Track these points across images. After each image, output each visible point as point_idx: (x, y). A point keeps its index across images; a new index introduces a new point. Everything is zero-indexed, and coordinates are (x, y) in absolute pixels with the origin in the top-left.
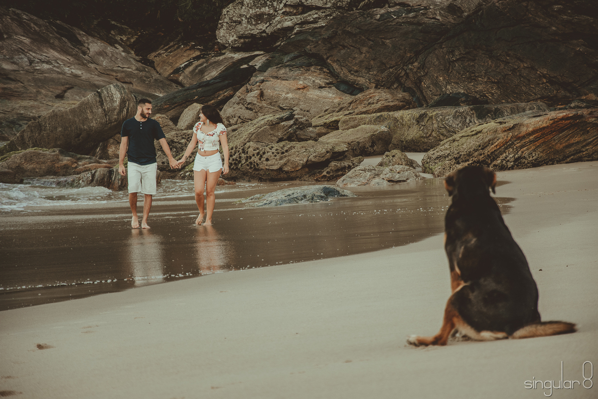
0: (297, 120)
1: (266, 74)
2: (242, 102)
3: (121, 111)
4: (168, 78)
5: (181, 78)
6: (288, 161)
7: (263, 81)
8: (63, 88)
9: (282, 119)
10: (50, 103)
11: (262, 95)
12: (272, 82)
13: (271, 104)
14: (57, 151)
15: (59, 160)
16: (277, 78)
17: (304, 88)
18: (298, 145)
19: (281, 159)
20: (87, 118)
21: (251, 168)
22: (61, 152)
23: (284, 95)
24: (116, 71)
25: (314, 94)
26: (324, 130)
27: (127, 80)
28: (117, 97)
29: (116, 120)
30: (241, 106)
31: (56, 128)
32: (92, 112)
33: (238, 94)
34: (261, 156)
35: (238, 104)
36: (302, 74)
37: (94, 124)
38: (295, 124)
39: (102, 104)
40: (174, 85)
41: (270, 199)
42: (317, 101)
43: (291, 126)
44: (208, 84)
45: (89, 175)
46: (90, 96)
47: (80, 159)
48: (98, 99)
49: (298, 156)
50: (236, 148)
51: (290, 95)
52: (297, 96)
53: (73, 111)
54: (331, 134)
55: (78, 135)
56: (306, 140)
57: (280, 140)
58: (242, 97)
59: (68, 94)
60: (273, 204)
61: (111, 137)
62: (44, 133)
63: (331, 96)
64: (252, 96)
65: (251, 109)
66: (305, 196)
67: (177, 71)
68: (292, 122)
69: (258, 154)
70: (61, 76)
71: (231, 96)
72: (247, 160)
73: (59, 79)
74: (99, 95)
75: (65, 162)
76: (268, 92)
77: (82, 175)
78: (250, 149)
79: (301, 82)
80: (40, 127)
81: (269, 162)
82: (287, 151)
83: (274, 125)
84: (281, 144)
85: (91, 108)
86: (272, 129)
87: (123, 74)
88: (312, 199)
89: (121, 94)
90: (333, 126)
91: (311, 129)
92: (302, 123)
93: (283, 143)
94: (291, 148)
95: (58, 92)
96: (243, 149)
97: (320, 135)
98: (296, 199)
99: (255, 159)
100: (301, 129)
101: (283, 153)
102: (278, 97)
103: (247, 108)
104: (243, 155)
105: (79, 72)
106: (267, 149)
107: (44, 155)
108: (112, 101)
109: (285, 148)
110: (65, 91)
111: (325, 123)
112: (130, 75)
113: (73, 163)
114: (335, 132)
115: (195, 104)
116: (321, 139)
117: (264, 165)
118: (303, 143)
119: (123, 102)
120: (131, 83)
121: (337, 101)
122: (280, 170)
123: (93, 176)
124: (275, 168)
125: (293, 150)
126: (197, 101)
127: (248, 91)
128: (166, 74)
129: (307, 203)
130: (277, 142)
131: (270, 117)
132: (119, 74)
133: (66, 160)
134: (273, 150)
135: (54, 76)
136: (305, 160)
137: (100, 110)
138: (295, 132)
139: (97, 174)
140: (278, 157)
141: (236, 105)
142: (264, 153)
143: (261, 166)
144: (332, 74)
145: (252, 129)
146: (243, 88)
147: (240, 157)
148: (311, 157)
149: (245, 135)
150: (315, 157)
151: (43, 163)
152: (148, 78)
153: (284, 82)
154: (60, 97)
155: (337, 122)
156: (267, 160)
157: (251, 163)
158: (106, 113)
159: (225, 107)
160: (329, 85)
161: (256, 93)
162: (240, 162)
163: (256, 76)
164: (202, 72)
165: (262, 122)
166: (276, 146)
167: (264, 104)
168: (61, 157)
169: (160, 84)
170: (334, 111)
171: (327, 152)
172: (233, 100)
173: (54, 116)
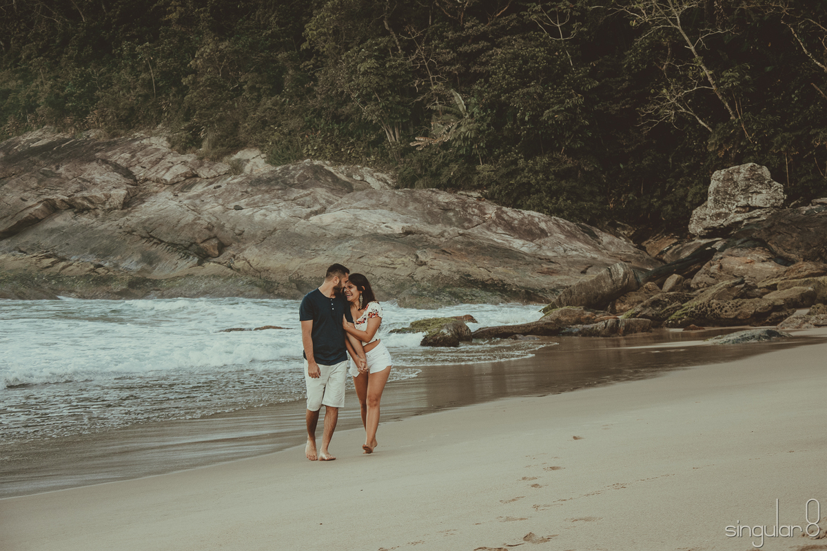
0: (746, 283)
1: (723, 253)
2: (707, 272)
3: (624, 280)
4: (656, 258)
5: (664, 257)
6: (741, 312)
7: (721, 258)
8: (585, 267)
9: (736, 284)
10: (577, 277)
11: (721, 267)
12: (728, 259)
13: (727, 273)
14: (582, 308)
15: (583, 314)
16: (731, 255)
17: (751, 262)
18: (748, 301)
19: (736, 311)
20: (601, 286)
21: (714, 317)
22: (585, 309)
23: (737, 267)
24: (620, 255)
25: (758, 266)
26: (766, 291)
27: (628, 260)
28: (621, 271)
29: (620, 287)
30: (706, 275)
31: (581, 293)
32: (605, 282)
33: (704, 267)
34: (722, 309)
35: (704, 274)
36: (750, 252)
37: (606, 290)
38: (745, 286)
39: (611, 277)
40: (660, 262)
41: (729, 338)
42: (761, 271)
43: (742, 288)
44: (683, 261)
45: (603, 324)
46: (603, 271)
47: (597, 313)
48: (609, 273)
49: (748, 309)
50: (704, 303)
51: (741, 267)
52: (746, 268)
53: (592, 281)
54: (772, 293)
55: (596, 297)
56: (754, 297)
57: (735, 298)
58: (707, 269)
59: (588, 271)
60: (731, 342)
61: (617, 298)
62: (574, 297)
63: (771, 267)
64: (714, 269)
65: (713, 277)
66: (754, 336)
67: (662, 253)
68: (743, 285)
69: (719, 308)
70: (584, 259)
71: (700, 269)
72: (711, 312)
73: (583, 261)
74: (610, 270)
75: (587, 315)
76: (726, 265)
77: (599, 323)
78: (714, 304)
79: (749, 258)
80: (571, 293)
81: (727, 313)
82: (740, 305)
83: (730, 288)
84: (736, 301)
85: (604, 279)
86: (729, 290)
87: (625, 256)
88: (759, 338)
89: (624, 269)
90: (773, 288)
91: (757, 290)
92: (750, 286)
93: (737, 300)
94: (743, 303)
95: (582, 269)
96: (709, 305)
97: (764, 294)
98: (748, 339)
99: (718, 311)
100: (750, 290)
101: (737, 307)
102: (733, 268)
103: (711, 277)
104: (708, 308)
105: (596, 256)
106: (726, 304)
107: (574, 311)
108: (618, 274)
109: (739, 304)
110: (587, 269)
111: (767, 286)
112: (630, 256)
113: (593, 316)
114: (775, 292)
115: (674, 275)
116: (764, 297)
117: (724, 315)
118: (751, 300)
119: (625, 274)
120: (630, 262)
121: (775, 270)
122: (736, 318)
123: (606, 324)
124: (732, 317)
125: (744, 305)
126: (676, 273)
127: (711, 265)
128: (654, 255)
129: (756, 341)
130: (733, 299)
131: (727, 282)
132: (622, 257)
133: (588, 314)
134: (730, 305)
135: (580, 259)
136: (753, 311)
137: (610, 280)
138: (745, 292)
139: (609, 323)
140: (733, 309)
141: (703, 275)
142: (724, 307)
143: (721, 316)
144: (771, 252)
145: (714, 291)
146: (708, 263)
147: (707, 310)
148: (758, 309)
149: (710, 295)
150: (760, 309)
151: (573, 316)
152: (642, 258)
153: (736, 258)
154: (584, 272)
155: (776, 285)
156: (726, 311)
157: (714, 314)
158: (614, 282)
159: (695, 276)
160: (769, 259)
161: (717, 266)
162: (707, 313)
163: (717, 255)
164: (679, 253)
165: (722, 286)
166: (732, 302)
167: (723, 273)
168: (585, 312)
169: (650, 262)
170: (773, 277)
171: (769, 306)
172: (700, 271)
173: (580, 285)
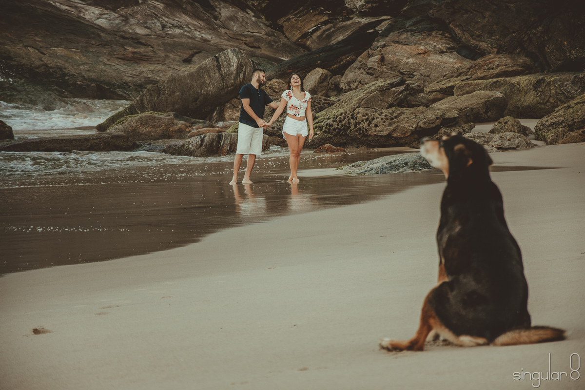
0: (408, 85)
1: (387, 39)
2: (363, 66)
3: (238, 75)
4: (296, 43)
5: (308, 43)
6: (397, 127)
7: (384, 46)
8: (190, 52)
9: (392, 85)
10: (177, 68)
11: (382, 60)
12: (393, 47)
13: (391, 69)
14: (172, 114)
15: (174, 124)
16: (398, 42)
17: (425, 53)
18: (408, 111)
19: (390, 125)
20: (204, 82)
21: (360, 134)
22: (176, 116)
23: (404, 59)
24: (245, 36)
25: (434, 59)
26: (439, 96)
27: (256, 44)
28: (234, 61)
29: (232, 85)
30: (362, 70)
31: (174, 92)
32: (209, 76)
33: (360, 58)
34: (370, 122)
35: (359, 69)
36: (424, 39)
37: (211, 89)
38: (406, 89)
39: (219, 69)
40: (302, 50)
41: (371, 166)
42: (438, 66)
43: (401, 92)
44: (332, 48)
45: (199, 139)
46: (208, 62)
47: (193, 124)
48: (215, 63)
49: (407, 122)
50: (345, 113)
51: (411, 60)
52: (418, 61)
53: (191, 75)
54: (445, 100)
55: (196, 100)
56: (417, 106)
57: (390, 106)
58: (364, 61)
59: (195, 59)
60: (374, 171)
61: (228, 102)
62: (163, 97)
63: (451, 61)
64: (373, 61)
65: (371, 74)
66: (406, 164)
67: (306, 36)
68: (402, 88)
69: (367, 120)
70: (190, 41)
71: (353, 61)
72: (355, 126)
73: (188, 43)
74: (217, 59)
75: (179, 126)
76: (389, 57)
77: (192, 139)
78: (360, 115)
79: (422, 47)
80: (158, 91)
81: (378, 128)
82: (396, 117)
83: (384, 91)
84: (391, 110)
85: (208, 72)
86: (382, 95)
87: (252, 39)
88: (414, 166)
89: (238, 58)
90: (448, 92)
91: (422, 95)
92: (413, 89)
93: (393, 109)
94: (400, 114)
95: (186, 56)
96: (352, 115)
97: (435, 101)
98: (397, 167)
99: (364, 125)
100: (412, 95)
101: (392, 119)
102: (399, 61)
103: (368, 73)
104: (352, 121)
105: (209, 37)
106: (377, 115)
107: (159, 119)
108: (229, 65)
109: (395, 114)
110: (193, 56)
111: (441, 89)
112: (258, 39)
113: (187, 127)
114: (450, 98)
115: (317, 69)
116: (435, 105)
117: (373, 131)
118: (413, 110)
119: (240, 66)
120: (259, 48)
121: (457, 66)
122: (389, 136)
123: (202, 140)
124: (384, 134)
125: (402, 117)
126: (320, 66)
127: (369, 56)
128: (294, 39)
129: (409, 171)
130: (387, 108)
131: (381, 83)
132: (248, 39)
133: (180, 124)
134: (383, 116)
135: (184, 40)
136: (414, 126)
137: (217, 74)
138: (406, 97)
139: (206, 138)
140: (387, 123)
141: (357, 70)
142: (373, 119)
143: (370, 132)
144: (454, 38)
145: (362, 95)
146: (365, 53)
147: (349, 123)
148: (421, 123)
149: (354, 101)
150: (425, 123)
151: (159, 126)
152: (276, 42)
153: (405, 47)
154: (188, 61)
155: (453, 87)
156: (376, 126)
157: (360, 129)
158: (223, 78)
159: (346, 72)
160: (450, 50)
161: (376, 58)
162: (349, 127)
163: (378, 41)
164: (329, 37)
165: (373, 88)
166: (385, 112)
167: (384, 69)
168: (175, 121)
169: (287, 49)
170: (452, 77)
171: (437, 118)
172: (354, 65)
173: (173, 80)
